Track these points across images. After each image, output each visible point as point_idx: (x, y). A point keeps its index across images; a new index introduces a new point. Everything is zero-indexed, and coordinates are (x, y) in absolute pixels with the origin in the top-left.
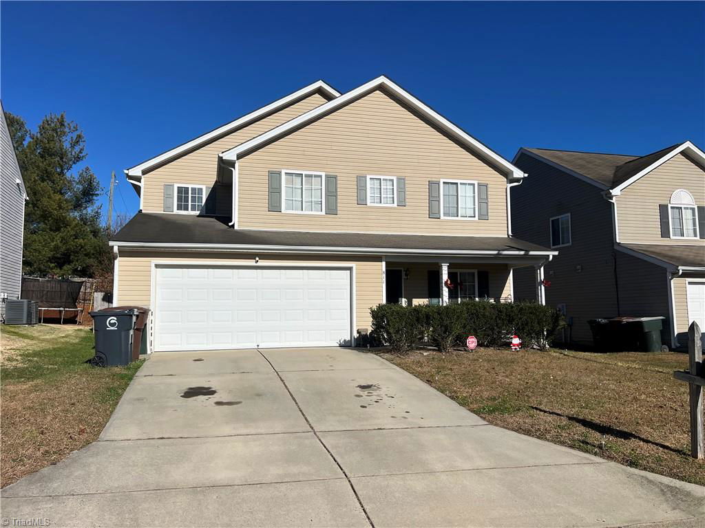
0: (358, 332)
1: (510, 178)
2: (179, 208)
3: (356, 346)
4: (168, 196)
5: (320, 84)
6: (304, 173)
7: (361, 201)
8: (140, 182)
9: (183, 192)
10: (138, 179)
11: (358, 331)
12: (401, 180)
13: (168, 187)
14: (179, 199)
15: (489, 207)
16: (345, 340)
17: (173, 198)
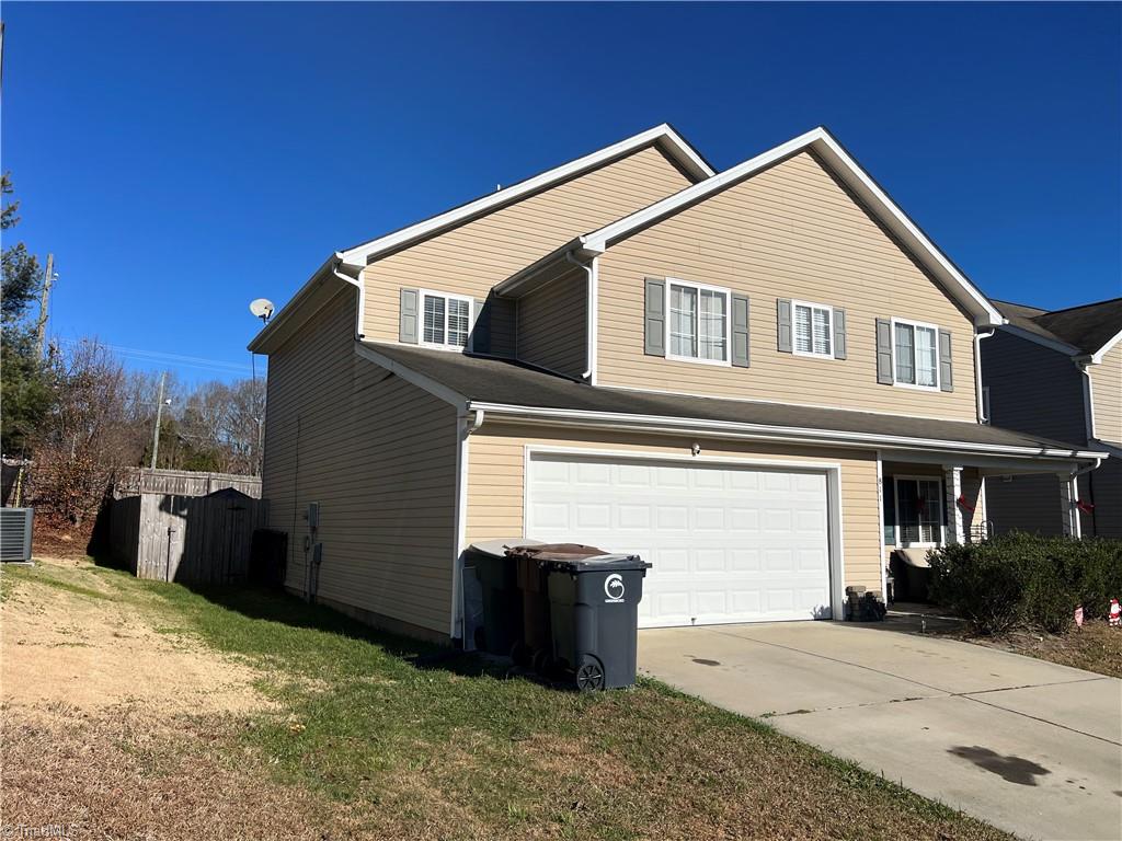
0: (849, 591)
1: (980, 324)
2: (428, 338)
3: (845, 620)
4: (405, 313)
5: (663, 130)
6: (700, 287)
7: (783, 346)
8: (357, 278)
9: (435, 306)
10: (354, 272)
11: (847, 590)
12: (840, 313)
13: (407, 294)
14: (428, 317)
15: (954, 371)
16: (822, 608)
17: (416, 317)
